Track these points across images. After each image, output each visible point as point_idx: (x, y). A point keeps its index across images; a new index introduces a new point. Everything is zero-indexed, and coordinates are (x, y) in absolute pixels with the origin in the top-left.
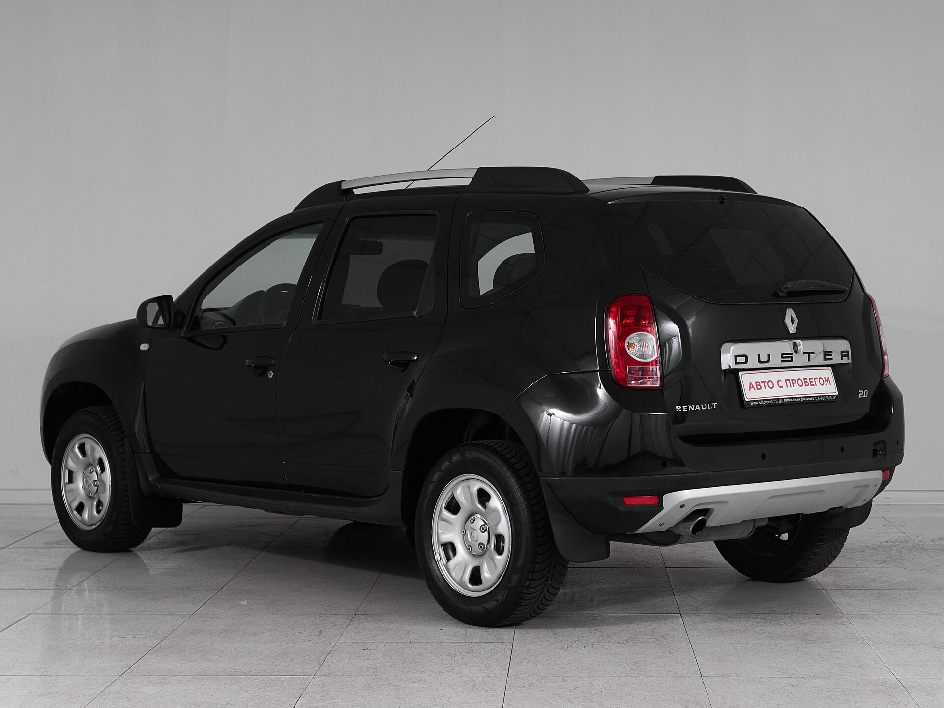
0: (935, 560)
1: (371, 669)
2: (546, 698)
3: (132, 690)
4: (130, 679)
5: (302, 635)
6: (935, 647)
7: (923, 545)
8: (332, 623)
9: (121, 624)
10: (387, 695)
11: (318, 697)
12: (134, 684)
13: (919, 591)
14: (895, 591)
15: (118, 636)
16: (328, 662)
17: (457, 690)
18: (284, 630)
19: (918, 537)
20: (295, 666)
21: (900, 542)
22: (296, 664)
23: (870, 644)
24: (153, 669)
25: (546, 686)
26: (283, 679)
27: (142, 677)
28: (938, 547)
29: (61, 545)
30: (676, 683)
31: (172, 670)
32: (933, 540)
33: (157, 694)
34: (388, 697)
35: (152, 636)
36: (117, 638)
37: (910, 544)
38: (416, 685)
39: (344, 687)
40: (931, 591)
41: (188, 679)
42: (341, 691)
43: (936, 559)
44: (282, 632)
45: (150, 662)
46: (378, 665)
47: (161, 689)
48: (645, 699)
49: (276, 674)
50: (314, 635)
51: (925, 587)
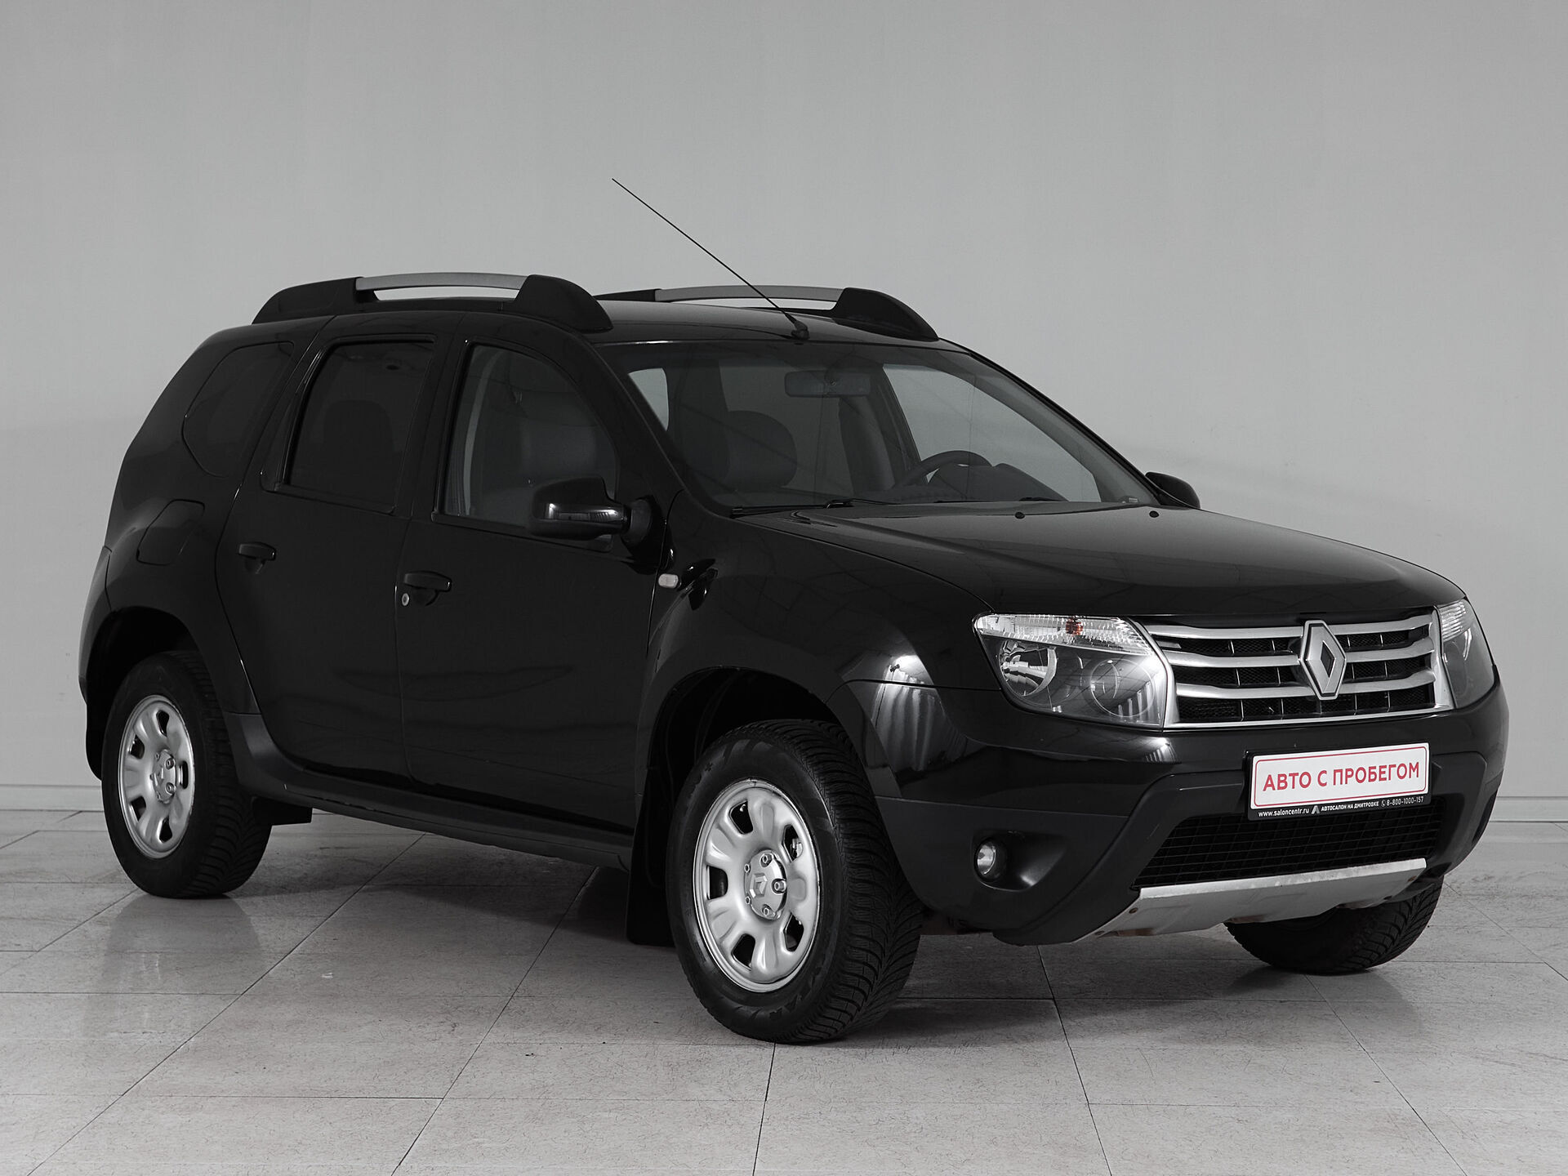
1: (538, 1088)
2: (830, 1138)
3: (141, 1120)
4: (137, 1102)
5: (424, 1030)
6: (1477, 1058)
8: (474, 1011)
9: (123, 1010)
10: (565, 1132)
11: (450, 1134)
12: (143, 1109)
14: (1413, 964)
15: (117, 1031)
16: (467, 1076)
17: (680, 1124)
18: (394, 1022)
20: (412, 1082)
22: (414, 1079)
24: (175, 1085)
25: (829, 1117)
26: (392, 1103)
27: (157, 1098)
28: (1483, 892)
29: (24, 877)
30: (1045, 1114)
31: (206, 1087)
32: (1475, 880)
33: (182, 1126)
34: (567, 1134)
35: (174, 1030)
36: (116, 1034)
38: (612, 1115)
39: (492, 1118)
40: (1471, 965)
41: (233, 1103)
42: (488, 1123)
44: (390, 1025)
45: (171, 1073)
46: (550, 1082)
47: (189, 1119)
48: (993, 1142)
49: (380, 1095)
50: (444, 1031)
51: (1460, 959)
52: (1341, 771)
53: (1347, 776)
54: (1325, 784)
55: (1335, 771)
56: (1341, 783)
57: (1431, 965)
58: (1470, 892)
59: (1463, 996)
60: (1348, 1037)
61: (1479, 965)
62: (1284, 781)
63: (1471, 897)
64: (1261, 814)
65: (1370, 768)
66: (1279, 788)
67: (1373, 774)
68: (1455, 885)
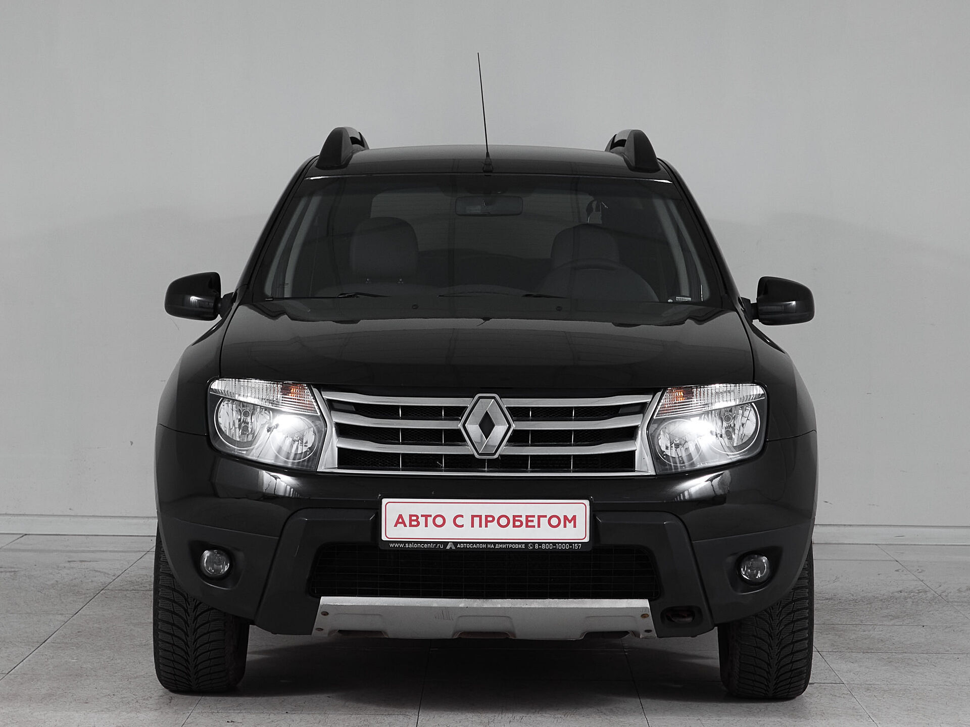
0: (961, 615)
7: (946, 596)
13: (940, 656)
14: (910, 655)
19: (940, 586)
21: (917, 591)
23: (877, 722)
28: (965, 599)
32: (959, 591)
37: (929, 595)
40: (956, 656)
43: (964, 615)
51: (948, 651)
52: (480, 517)
53: (487, 522)
54: (462, 526)
55: (473, 517)
56: (480, 526)
57: (925, 656)
58: (956, 600)
59: (950, 680)
60: (860, 711)
61: (960, 656)
62: (417, 520)
63: (956, 604)
64: (392, 545)
65: (514, 517)
66: (411, 525)
67: (516, 521)
68: (944, 594)
